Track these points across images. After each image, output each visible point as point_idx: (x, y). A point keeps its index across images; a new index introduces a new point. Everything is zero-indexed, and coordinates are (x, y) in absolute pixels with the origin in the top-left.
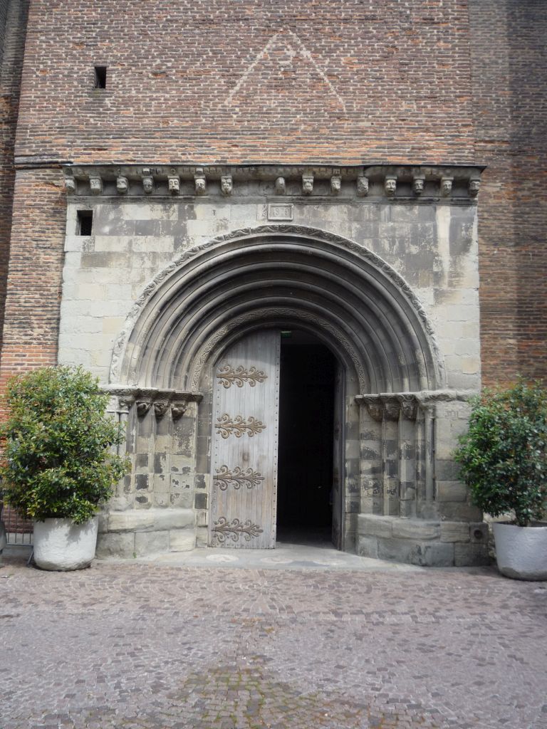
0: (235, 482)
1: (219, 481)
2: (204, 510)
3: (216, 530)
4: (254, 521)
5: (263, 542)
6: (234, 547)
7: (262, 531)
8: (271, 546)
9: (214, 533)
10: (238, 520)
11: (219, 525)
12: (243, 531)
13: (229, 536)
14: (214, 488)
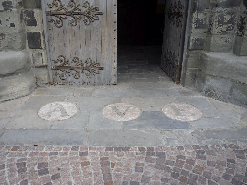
0: (71, 18)
1: (53, 18)
2: (40, 51)
3: (57, 68)
4: (95, 59)
5: (104, 79)
6: (76, 84)
7: (103, 69)
8: (113, 82)
9: (55, 71)
10: (77, 58)
11: (59, 64)
12: (83, 69)
13: (70, 74)
14: (48, 26)
